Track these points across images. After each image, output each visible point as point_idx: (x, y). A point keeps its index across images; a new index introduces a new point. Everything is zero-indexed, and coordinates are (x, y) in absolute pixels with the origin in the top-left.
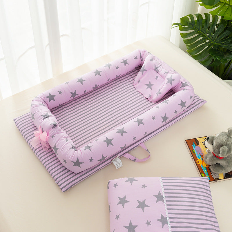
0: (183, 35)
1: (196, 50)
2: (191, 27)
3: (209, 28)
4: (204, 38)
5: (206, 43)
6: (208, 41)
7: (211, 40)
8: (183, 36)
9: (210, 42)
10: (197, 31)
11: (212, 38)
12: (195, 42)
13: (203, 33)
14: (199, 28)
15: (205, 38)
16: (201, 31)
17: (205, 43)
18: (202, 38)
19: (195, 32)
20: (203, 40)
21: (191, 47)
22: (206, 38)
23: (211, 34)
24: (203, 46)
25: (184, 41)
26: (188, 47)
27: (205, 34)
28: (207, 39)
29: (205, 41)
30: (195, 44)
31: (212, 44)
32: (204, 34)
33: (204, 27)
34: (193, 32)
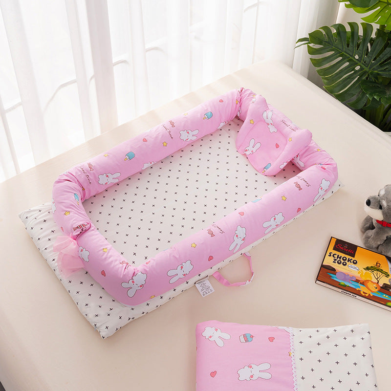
0: (315, 62)
1: (339, 84)
2: (328, 48)
3: (358, 46)
4: (351, 63)
5: (356, 72)
6: (358, 68)
7: (363, 66)
9: (361, 69)
10: (339, 53)
11: (365, 62)
12: (338, 71)
13: (349, 56)
14: (341, 48)
15: (353, 63)
16: (345, 52)
17: (353, 72)
18: (348, 64)
19: (336, 55)
20: (351, 67)
21: (331, 80)
23: (362, 56)
24: (350, 78)
25: (318, 71)
27: (352, 56)
28: (356, 64)
29: (353, 69)
30: (337, 74)
31: (366, 73)
32: (351, 58)
33: (351, 44)
34: (332, 56)
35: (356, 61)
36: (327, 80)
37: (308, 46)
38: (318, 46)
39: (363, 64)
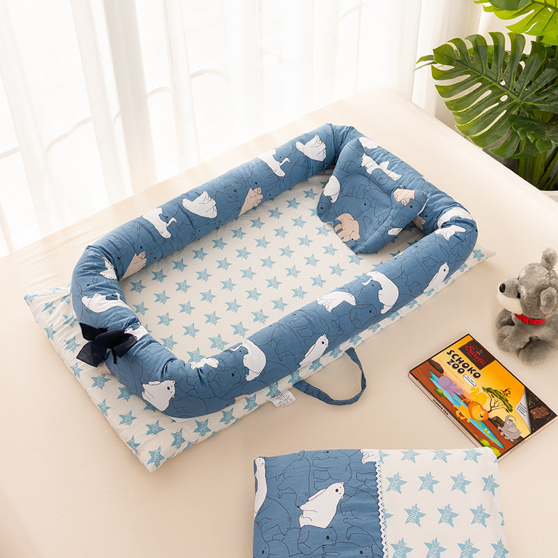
0: (443, 90)
1: (477, 122)
2: (463, 69)
3: (505, 66)
4: (495, 91)
5: (502, 104)
6: (504, 98)
7: (511, 95)
8: (444, 92)
9: (510, 100)
10: (477, 77)
11: (514, 90)
12: (476, 102)
13: (490, 81)
14: (480, 69)
15: (498, 92)
16: (487, 76)
17: (498, 104)
18: (489, 92)
19: (473, 79)
20: (494, 98)
21: (466, 117)
22: (498, 90)
23: (510, 81)
24: (494, 113)
25: (447, 104)
26: (459, 118)
27: (496, 81)
28: (502, 93)
29: (498, 100)
30: (474, 108)
31: (515, 105)
32: (494, 84)
33: (493, 64)
34: (467, 81)
35: (502, 89)
36: (460, 116)
37: (433, 67)
38: (447, 68)
39: (512, 92)
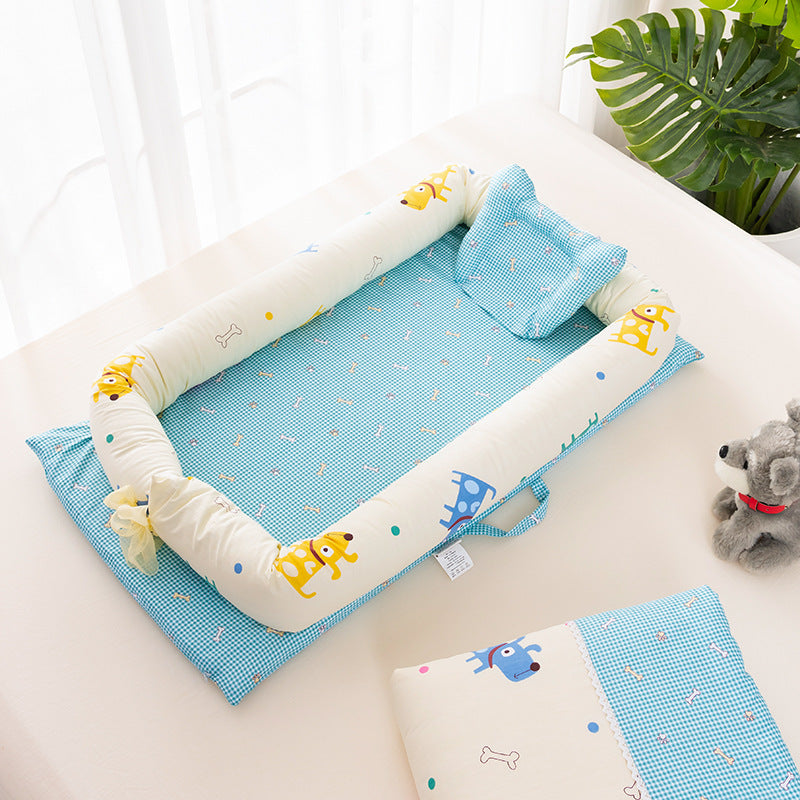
0: (608, 96)
1: (659, 140)
2: (635, 65)
3: (696, 58)
4: (683, 95)
5: (694, 113)
6: (696, 105)
7: (706, 99)
8: (609, 98)
9: (704, 107)
10: (656, 75)
11: (711, 92)
12: (655, 112)
13: (676, 80)
14: (660, 64)
15: (687, 95)
16: (672, 74)
17: (687, 113)
18: (675, 97)
19: (650, 79)
20: (682, 105)
21: (641, 134)
23: (704, 79)
24: (682, 126)
25: (615, 116)
26: (632, 135)
27: (683, 81)
28: (692, 97)
29: (688, 108)
30: (654, 120)
31: (713, 114)
32: (681, 84)
33: (680, 55)
34: (642, 81)
35: (693, 91)
36: (634, 132)
37: (592, 63)
38: (611, 63)
39: (707, 95)
